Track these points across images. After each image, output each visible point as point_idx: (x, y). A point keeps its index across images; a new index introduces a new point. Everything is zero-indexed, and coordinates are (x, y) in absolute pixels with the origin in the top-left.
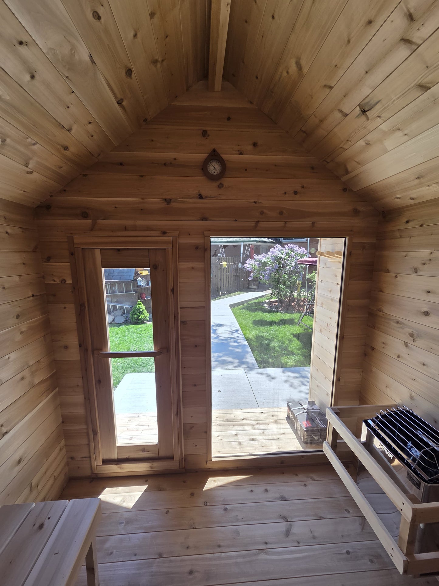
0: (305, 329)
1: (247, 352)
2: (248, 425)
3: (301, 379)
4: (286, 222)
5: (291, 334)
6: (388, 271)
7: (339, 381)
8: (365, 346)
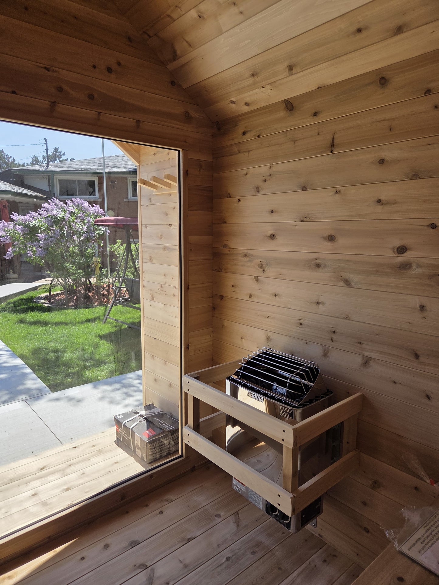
0: (116, 327)
1: (25, 375)
2: (52, 473)
3: (125, 390)
4: (99, 113)
5: (96, 337)
6: (229, 196)
7: (189, 349)
8: (212, 297)
